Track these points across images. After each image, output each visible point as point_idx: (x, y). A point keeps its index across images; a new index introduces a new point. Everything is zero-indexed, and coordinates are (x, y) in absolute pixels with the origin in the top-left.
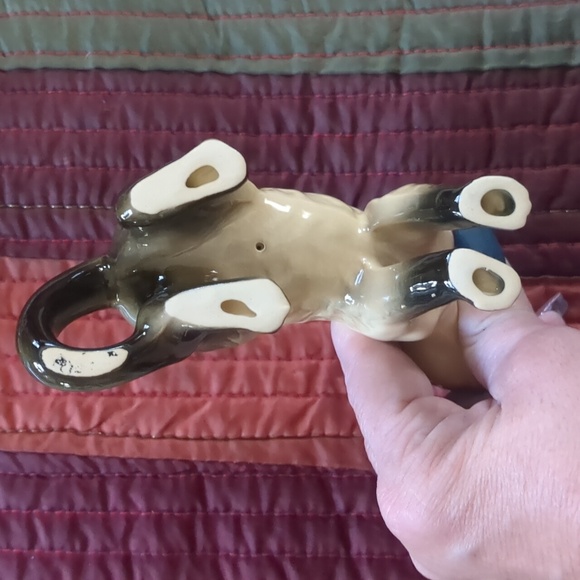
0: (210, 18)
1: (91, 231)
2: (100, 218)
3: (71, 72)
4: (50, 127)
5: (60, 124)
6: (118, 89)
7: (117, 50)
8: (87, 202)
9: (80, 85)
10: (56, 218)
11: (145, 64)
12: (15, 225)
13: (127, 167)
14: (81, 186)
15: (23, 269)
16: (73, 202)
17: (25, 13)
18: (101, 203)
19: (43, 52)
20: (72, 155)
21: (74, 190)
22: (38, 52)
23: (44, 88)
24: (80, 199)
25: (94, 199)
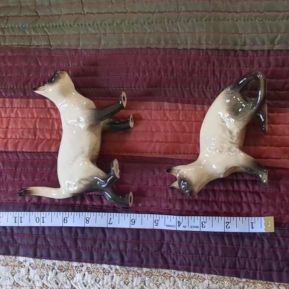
0: (240, 34)
1: (203, 96)
2: (206, 92)
3: (199, 50)
4: (192, 66)
5: (195, 65)
6: (212, 55)
7: (212, 44)
8: (202, 88)
9: (201, 54)
10: (193, 92)
11: (221, 48)
12: (181, 94)
13: (214, 78)
14: (201, 83)
15: (183, 107)
16: (198, 88)
17: (185, 33)
18: (206, 88)
19: (190, 44)
20: (198, 74)
21: (199, 84)
22: (189, 44)
23: (190, 54)
24: (200, 87)
25: (204, 87)
